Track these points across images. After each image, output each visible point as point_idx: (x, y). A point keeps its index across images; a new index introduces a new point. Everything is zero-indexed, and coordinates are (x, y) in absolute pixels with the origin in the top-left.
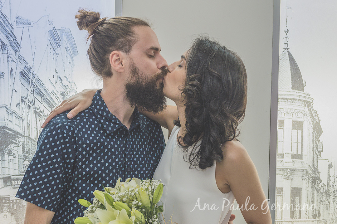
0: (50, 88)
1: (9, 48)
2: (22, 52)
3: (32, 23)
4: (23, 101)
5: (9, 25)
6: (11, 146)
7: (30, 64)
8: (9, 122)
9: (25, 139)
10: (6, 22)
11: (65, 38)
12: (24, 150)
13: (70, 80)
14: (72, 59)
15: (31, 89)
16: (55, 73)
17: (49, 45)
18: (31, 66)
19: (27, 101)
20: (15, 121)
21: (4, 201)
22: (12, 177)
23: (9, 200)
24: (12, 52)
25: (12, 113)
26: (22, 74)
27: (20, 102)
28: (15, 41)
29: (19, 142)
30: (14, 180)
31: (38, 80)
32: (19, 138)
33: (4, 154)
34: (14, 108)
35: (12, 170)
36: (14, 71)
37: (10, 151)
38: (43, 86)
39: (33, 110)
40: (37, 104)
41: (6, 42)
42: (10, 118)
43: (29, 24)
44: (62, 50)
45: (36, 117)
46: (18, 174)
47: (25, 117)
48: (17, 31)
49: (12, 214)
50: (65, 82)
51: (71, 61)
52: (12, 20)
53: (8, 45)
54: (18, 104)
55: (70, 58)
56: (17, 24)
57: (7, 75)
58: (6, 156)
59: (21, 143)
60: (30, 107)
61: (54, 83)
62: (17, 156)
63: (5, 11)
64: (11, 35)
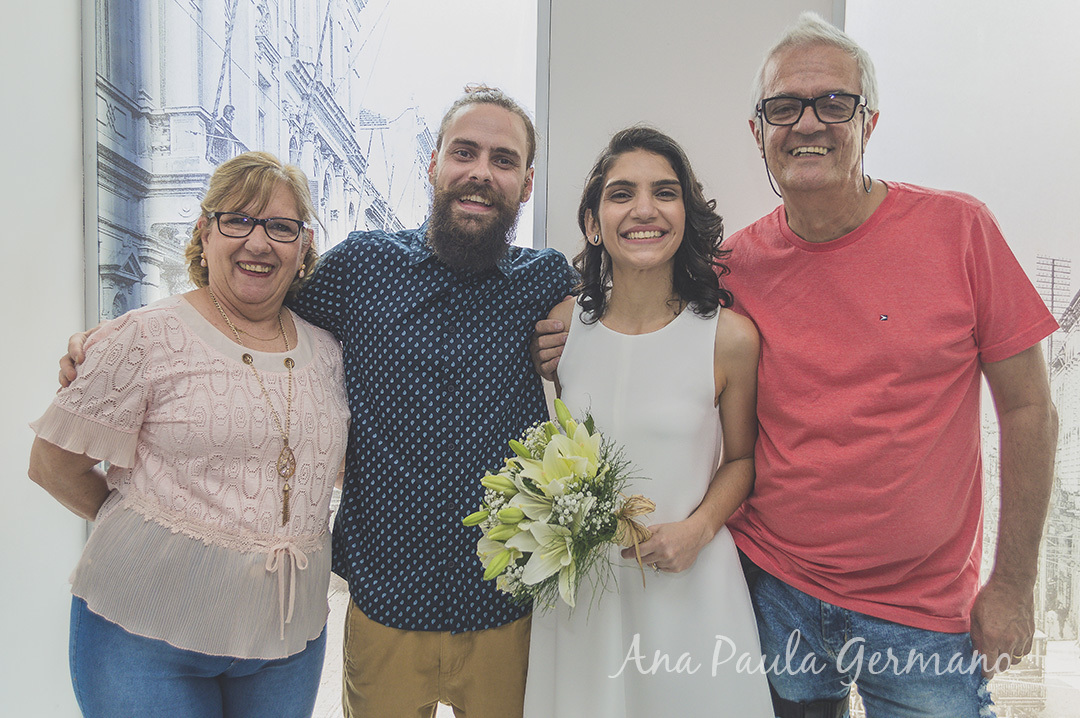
1: (347, 166)
2: (369, 173)
3: (388, 121)
5: (347, 126)
7: (384, 196)
17: (419, 161)
18: (386, 199)
24: (352, 173)
26: (371, 213)
28: (357, 154)
31: (398, 224)
36: (355, 207)
41: (342, 156)
43: (383, 123)
48: (362, 137)
52: (352, 116)
53: (346, 161)
56: (362, 124)
57: (343, 214)
63: (340, 99)
64: (350, 143)
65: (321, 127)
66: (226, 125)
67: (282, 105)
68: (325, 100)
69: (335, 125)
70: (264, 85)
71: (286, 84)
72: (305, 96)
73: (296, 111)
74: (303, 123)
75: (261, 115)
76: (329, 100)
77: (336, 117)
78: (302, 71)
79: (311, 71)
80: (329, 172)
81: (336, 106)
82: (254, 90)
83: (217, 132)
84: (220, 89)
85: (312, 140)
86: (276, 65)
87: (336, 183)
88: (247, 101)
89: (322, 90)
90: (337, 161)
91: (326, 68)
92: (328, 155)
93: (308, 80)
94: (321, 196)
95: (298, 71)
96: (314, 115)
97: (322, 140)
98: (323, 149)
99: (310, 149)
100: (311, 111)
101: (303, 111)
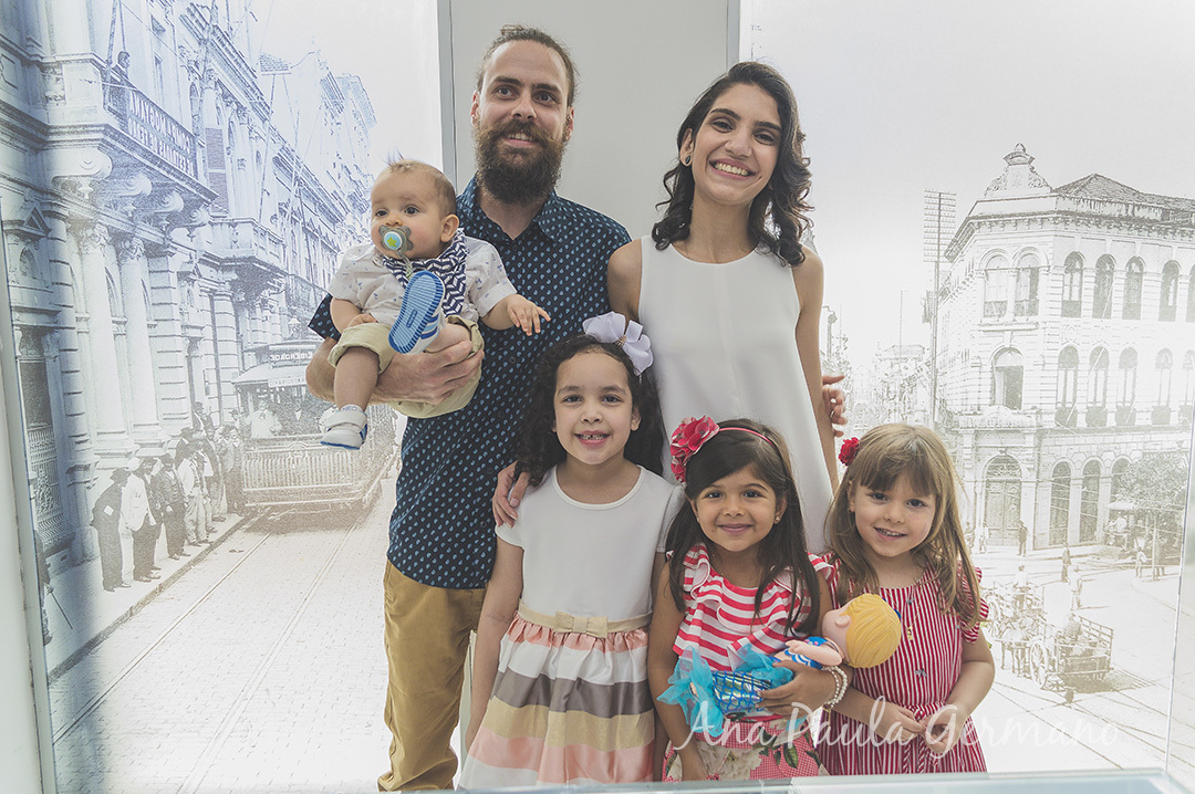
0: (330, 187)
1: (252, 114)
2: (274, 120)
3: (290, 66)
4: (281, 211)
5: (248, 72)
6: (265, 293)
7: (291, 144)
8: (260, 250)
9: (290, 280)
10: (243, 65)
11: (350, 94)
12: (288, 300)
13: (365, 172)
14: (366, 132)
15: (294, 189)
16: (336, 159)
17: (324, 107)
18: (293, 147)
19: (289, 211)
20: (270, 247)
21: (258, 390)
22: (271, 348)
23: (268, 389)
24: (257, 121)
25: (264, 233)
26: (277, 161)
27: (278, 213)
28: (260, 100)
29: (280, 285)
30: (274, 352)
31: (308, 173)
32: (277, 277)
33: (253, 307)
34: (266, 223)
35: (269, 335)
36: (263, 157)
37: (265, 301)
38: (316, 182)
39: (301, 226)
40: (308, 216)
41: (245, 102)
42: (261, 242)
43: (285, 68)
44: (346, 117)
45: (307, 239)
46: (280, 342)
47: (287, 240)
48: (264, 82)
49: (274, 412)
50: (355, 176)
51: (363, 136)
52: (252, 62)
53: (250, 108)
54: (274, 217)
55: (361, 130)
56: (263, 69)
57: (250, 163)
58: (258, 310)
59: (283, 287)
60: (296, 221)
61: (336, 178)
62: (277, 311)
63: (239, 44)
64: (252, 89)
65: (220, 73)
66: (121, 73)
67: (178, 51)
68: (224, 45)
69: (235, 71)
70: (158, 30)
71: (181, 29)
72: (201, 41)
73: (194, 57)
74: (202, 68)
75: (158, 62)
76: (227, 45)
77: (235, 62)
78: (197, 15)
79: (206, 14)
80: (233, 120)
81: (235, 51)
82: (148, 35)
83: (113, 81)
84: (112, 35)
85: (213, 86)
86: (169, 8)
87: (241, 132)
88: (143, 48)
89: (219, 34)
90: (240, 107)
91: (222, 11)
92: (231, 102)
93: (204, 24)
94: (226, 144)
95: (193, 15)
96: (213, 60)
97: (223, 86)
98: (224, 97)
99: (211, 97)
100: (209, 57)
101: (202, 56)
